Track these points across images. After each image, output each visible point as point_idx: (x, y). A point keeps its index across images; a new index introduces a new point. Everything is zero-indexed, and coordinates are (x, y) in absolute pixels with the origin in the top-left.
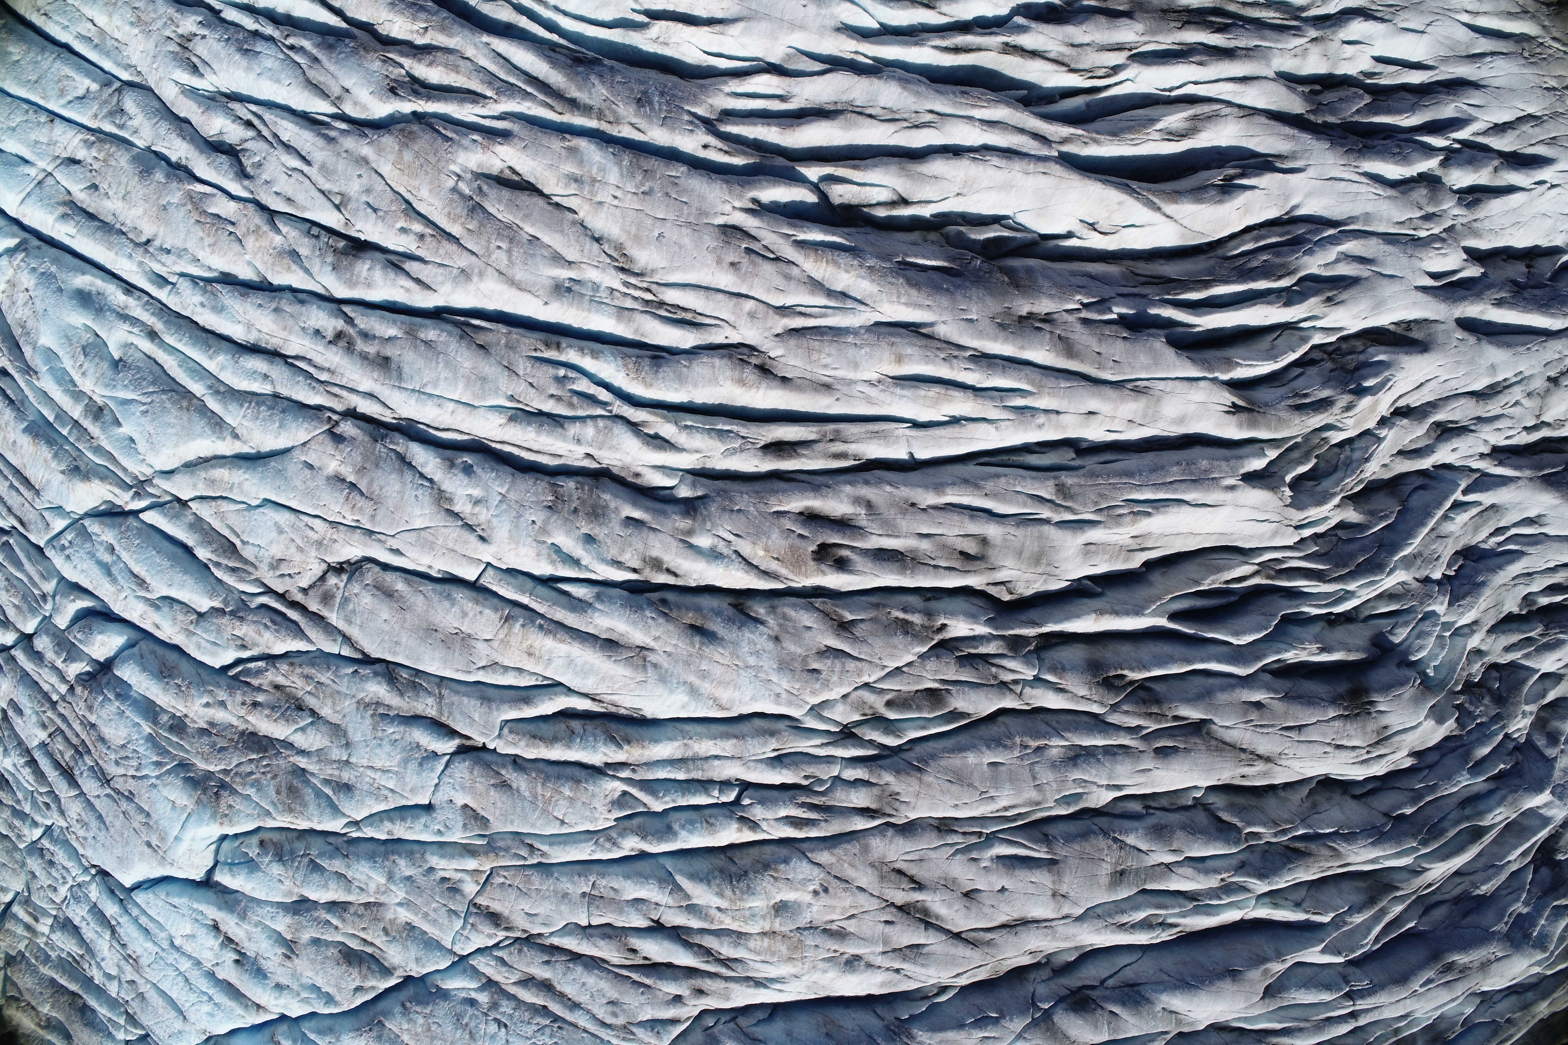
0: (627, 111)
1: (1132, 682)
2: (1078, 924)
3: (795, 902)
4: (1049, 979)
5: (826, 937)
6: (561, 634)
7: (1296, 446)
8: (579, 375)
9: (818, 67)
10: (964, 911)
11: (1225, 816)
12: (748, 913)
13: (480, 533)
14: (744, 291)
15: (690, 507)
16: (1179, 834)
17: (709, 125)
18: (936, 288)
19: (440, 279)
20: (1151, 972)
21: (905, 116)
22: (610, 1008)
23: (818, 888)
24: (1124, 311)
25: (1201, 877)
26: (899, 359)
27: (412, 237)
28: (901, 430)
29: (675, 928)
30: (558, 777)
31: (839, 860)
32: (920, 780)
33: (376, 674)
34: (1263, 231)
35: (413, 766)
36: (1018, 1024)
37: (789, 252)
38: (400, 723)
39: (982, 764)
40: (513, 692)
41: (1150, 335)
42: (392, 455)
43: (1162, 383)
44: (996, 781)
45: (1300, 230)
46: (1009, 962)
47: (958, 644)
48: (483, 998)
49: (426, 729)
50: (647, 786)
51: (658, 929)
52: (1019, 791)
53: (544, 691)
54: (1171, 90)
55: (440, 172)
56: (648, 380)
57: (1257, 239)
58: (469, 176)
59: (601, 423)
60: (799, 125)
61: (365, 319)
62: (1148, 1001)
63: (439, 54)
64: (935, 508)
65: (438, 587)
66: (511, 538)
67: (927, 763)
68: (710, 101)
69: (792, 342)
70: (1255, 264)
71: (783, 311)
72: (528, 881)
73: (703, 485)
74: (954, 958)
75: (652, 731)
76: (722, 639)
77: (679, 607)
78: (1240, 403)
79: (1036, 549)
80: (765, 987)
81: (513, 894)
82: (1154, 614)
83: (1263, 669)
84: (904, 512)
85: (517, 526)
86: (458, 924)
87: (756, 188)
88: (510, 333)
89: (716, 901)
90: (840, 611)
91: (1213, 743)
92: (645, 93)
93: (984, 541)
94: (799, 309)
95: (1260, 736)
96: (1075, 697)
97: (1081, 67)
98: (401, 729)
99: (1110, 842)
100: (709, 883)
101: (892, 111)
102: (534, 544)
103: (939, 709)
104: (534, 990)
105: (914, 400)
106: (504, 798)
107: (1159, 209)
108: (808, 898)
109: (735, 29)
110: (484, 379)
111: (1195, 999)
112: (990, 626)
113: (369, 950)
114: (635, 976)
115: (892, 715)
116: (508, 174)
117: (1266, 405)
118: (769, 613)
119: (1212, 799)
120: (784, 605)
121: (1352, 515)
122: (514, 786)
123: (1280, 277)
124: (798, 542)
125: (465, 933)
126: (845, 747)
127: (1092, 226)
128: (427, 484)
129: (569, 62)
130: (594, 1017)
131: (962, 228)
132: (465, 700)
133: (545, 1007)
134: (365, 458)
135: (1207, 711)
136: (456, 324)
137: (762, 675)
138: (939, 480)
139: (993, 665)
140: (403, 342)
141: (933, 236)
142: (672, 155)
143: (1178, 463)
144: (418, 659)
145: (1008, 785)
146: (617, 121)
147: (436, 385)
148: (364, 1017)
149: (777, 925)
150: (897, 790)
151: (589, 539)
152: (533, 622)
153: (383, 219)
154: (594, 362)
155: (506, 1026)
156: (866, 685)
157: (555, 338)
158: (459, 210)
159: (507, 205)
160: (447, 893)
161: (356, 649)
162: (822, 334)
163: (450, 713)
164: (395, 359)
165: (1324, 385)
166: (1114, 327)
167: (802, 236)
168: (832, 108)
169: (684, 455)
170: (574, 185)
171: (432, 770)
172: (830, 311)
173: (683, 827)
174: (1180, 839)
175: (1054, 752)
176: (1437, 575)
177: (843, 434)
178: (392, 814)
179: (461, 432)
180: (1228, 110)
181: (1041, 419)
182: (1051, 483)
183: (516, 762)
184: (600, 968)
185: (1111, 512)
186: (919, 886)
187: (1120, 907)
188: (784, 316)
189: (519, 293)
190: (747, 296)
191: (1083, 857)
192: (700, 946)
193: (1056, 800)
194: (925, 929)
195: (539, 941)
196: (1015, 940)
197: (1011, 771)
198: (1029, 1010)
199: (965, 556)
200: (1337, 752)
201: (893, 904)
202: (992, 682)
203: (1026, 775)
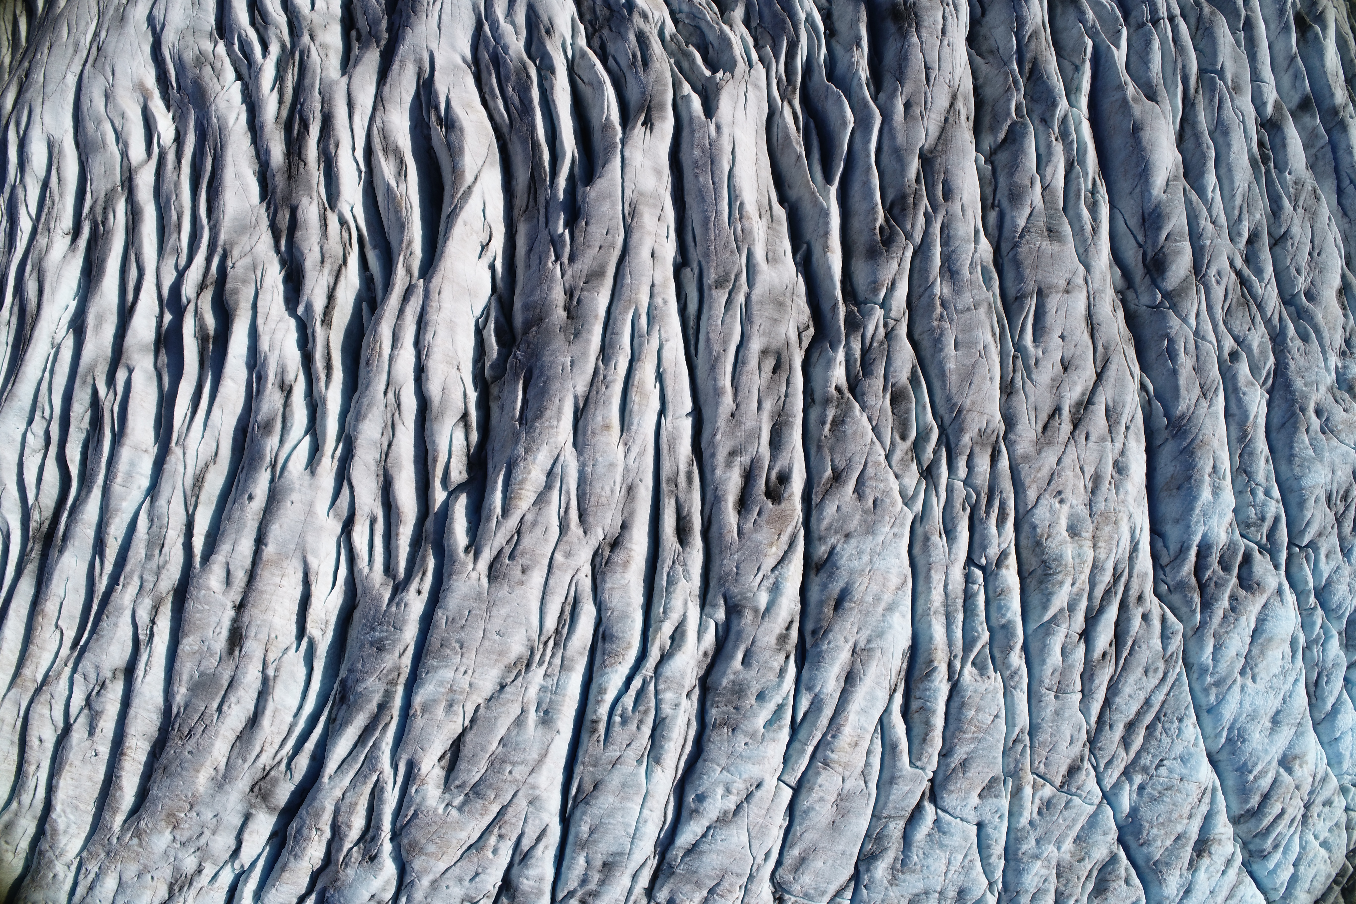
0: (389, 661)
1: (886, 220)
2: (1092, 270)
3: (1068, 519)
4: (1136, 292)
5: (1098, 492)
6: (841, 720)
7: (678, 64)
8: (620, 704)
9: (345, 491)
10: (1079, 371)
11: (1002, 135)
12: (1077, 560)
13: (753, 787)
14: (547, 562)
15: (733, 610)
16: (1017, 178)
17: (399, 588)
18: (544, 393)
19: (537, 822)
20: (1132, 202)
21: (389, 415)
22: (1151, 674)
23: (1057, 500)
24: (561, 223)
25: (1055, 159)
26: (607, 427)
27: (501, 845)
28: (667, 425)
29: (1087, 620)
30: (959, 720)
31: (1034, 481)
32: (969, 411)
33: (868, 870)
34: (486, 89)
35: (946, 840)
36: (1174, 322)
37: (512, 522)
38: (910, 850)
39: (956, 356)
40: (886, 757)
41: (584, 201)
42: (686, 860)
43: (626, 191)
44: (971, 344)
45: (485, 56)
46: (1122, 330)
47: (853, 375)
48: (1138, 779)
49: (915, 829)
50: (968, 645)
51: (1087, 635)
53: (886, 732)
54: (360, 171)
55: (444, 822)
56: (624, 645)
57: (494, 96)
58: (447, 796)
59: (662, 686)
60: (397, 508)
61: (570, 882)
62: (1157, 206)
63: (340, 819)
64: (735, 396)
65: (797, 821)
66: (759, 763)
67: (954, 404)
68: (377, 586)
69: (591, 520)
70: (516, 99)
71: (563, 527)
72: (1043, 744)
73: (715, 597)
74: (1117, 379)
75: (922, 640)
76: (847, 583)
77: (819, 620)
78: (642, 118)
79: (772, 306)
80: (1138, 543)
81: (1054, 756)
82: (827, 199)
83: (875, 99)
84: (739, 423)
85: (750, 758)
86: (1076, 801)
87: (456, 550)
88: (583, 763)
89: (1067, 587)
90: (824, 480)
91: (940, 147)
92: (372, 644)
93: (764, 353)
94: (562, 513)
95: (934, 105)
96: (899, 272)
97: (341, 254)
98: (914, 849)
99: (1023, 241)
100: (1051, 594)
101: (385, 427)
102: (765, 743)
103: (909, 394)
104: (1133, 737)
105: (642, 414)
106: (975, 765)
107: (469, 188)
108: (1066, 508)
109: (313, 562)
110: (624, 785)
111: (1156, 163)
112: (838, 348)
113: (1095, 873)
114: (1125, 654)
115: (913, 435)
116: (444, 763)
117: (643, 93)
118: (825, 543)
119: (986, 147)
120: (818, 529)
121: (738, 13)
122: (965, 756)
123: (529, 77)
124: (765, 516)
125: (1084, 795)
126: (939, 476)
127: (485, 247)
128: (712, 832)
129: (344, 707)
130: (1157, 687)
131: (487, 365)
132: (892, 797)
133: (1147, 727)
134: (688, 881)
135: (913, 153)
136: (575, 806)
137: (878, 549)
138: (711, 393)
139: (871, 345)
140: (591, 852)
141: (494, 390)
142: (427, 620)
143: (696, 176)
144: (857, 836)
145: (975, 333)
146: (398, 669)
147: (628, 825)
148: (1150, 877)
149: (1087, 534)
150: (976, 430)
151: (761, 696)
152: (829, 743)
153: (485, 868)
154: (609, 692)
155: (1162, 760)
156: (887, 457)
157: (587, 724)
158: (478, 806)
159: (473, 765)
160: (1051, 810)
161: (847, 886)
162: (584, 494)
163: (903, 809)
164: (604, 858)
165: (624, 38)
166: (577, 233)
167: (498, 511)
168: (382, 478)
169: (688, 614)
170: (455, 708)
171: (949, 824)
172: (564, 487)
173: (1003, 616)
174: (1022, 179)
175: (945, 291)
177: (671, 475)
178: (984, 856)
179: (667, 802)
180: (378, 120)
181: (658, 301)
182: (714, 292)
183: (945, 754)
184: (1117, 682)
185: (740, 239)
186: (1057, 411)
187: (1078, 232)
188: (568, 527)
189: (549, 756)
190: (551, 559)
191: (1036, 267)
192: (1103, 599)
193: (988, 290)
194: (1093, 404)
195: (1093, 734)
196: (1104, 325)
197: (962, 330)
198: (1162, 312)
199: (776, 369)
200: (948, 34)
201: (1071, 433)
202: (886, 346)
203: (965, 317)
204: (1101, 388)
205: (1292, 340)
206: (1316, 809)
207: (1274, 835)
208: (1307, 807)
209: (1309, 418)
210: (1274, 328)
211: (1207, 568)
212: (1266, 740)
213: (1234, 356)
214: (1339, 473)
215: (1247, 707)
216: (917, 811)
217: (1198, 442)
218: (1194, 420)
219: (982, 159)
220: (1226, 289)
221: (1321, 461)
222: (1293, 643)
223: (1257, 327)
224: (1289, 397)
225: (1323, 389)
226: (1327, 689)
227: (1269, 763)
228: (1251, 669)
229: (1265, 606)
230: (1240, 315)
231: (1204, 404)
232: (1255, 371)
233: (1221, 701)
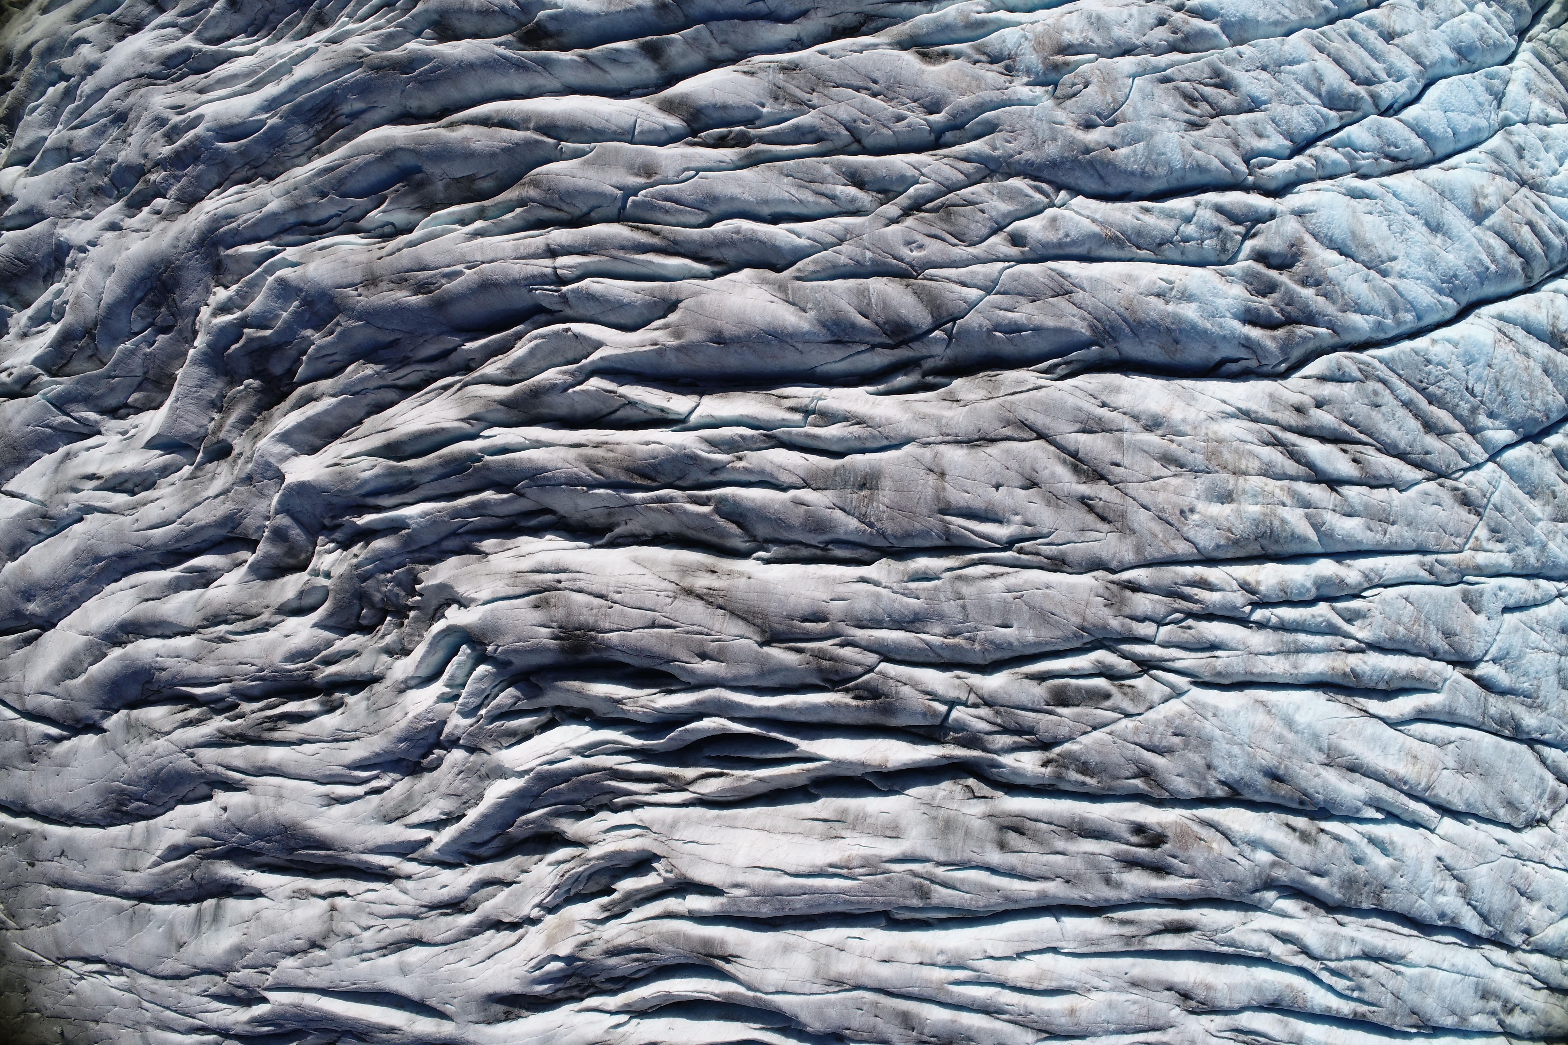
1: (847, 691)
2: (914, 435)
3: (1210, 501)
5: (1183, 460)
6: (1391, 778)
8: (1342, 993)
10: (1038, 467)
11: (733, 528)
12: (1260, 499)
13: (1440, 865)
15: (1269, 884)
16: (796, 522)
22: (1379, 400)
23: (1188, 514)
25: (769, 468)
26: (1072, 1012)
28: (1071, 948)
29: (1319, 482)
30: (1404, 642)
31: (1166, 543)
32: (1084, 619)
33: (1527, 733)
35: (1514, 653)
36: (972, 320)
38: (1517, 690)
39: (1019, 628)
42: (1492, 923)
44: (1005, 608)
46: (982, 394)
47: (1031, 746)
48: (1482, 419)
49: (1498, 684)
50: (1333, 630)
51: (1334, 483)
52: (980, 595)
53: (1405, 719)
59: (1333, 956)
61: (1488, 1025)
62: (823, 324)
64: (1047, 879)
65: (1474, 812)
66: (1421, 863)
67: (1075, 634)
69: (1160, 1021)
72: (1438, 539)
73: (1252, 900)
74: (1046, 413)
77: (1292, 799)
78: (720, 963)
79: (951, 837)
80: (1239, 410)
81: (1451, 528)
84: (1078, 876)
85: (1415, 874)
86: (1496, 498)
88: (1389, 1023)
90: (1147, 788)
91: (758, 621)
93: (1003, 846)
95: (703, 622)
96: (914, 684)
98: (1517, 686)
99: (878, 525)
100: (1293, 534)
102: (1402, 857)
104: (1439, 424)
105: (1061, 974)
106: (1449, 623)
108: (1200, 506)
110: (1419, 989)
111: (769, 319)
112: (999, 762)
114: (1355, 433)
115: (1103, 682)
118: (1214, 790)
119: (746, 545)
121: (570, 827)
122: (1439, 635)
124: (1179, 853)
125: (1491, 489)
126: (1152, 656)
128: (1473, 903)
130: (1392, 392)
132: (1466, 712)
133: (1430, 403)
134: (1511, 919)
135: (765, 655)
136: (1427, 1028)
137: (1228, 736)
139: (999, 725)
140: (1469, 1012)
144: (1497, 746)
145: (993, 603)
147: (1455, 983)
149: (1231, 482)
150: (1105, 609)
151: (1357, 861)
155: (1467, 390)
156: (1127, 715)
157: (1355, 1019)
160: (1501, 528)
161: (1538, 753)
163: (1479, 700)
164: (1477, 1000)
165: (614, 968)
169: (1265, 927)
171: (1500, 649)
173: (1308, 590)
174: (797, 515)
176: (457, 755)
177: (1123, 943)
178: (1532, 605)
179: (1437, 943)
181: (940, 958)
182: (934, 900)
183: (1434, 655)
184: (1385, 444)
185: (873, 871)
191: (913, 514)
192: (1298, 462)
193: (939, 578)
194: (1077, 452)
195: (1431, 474)
196: (980, 424)
197: (989, 618)
198: (958, 333)
199: (1020, 831)
200: (604, 592)
201: (1110, 484)
202: (1002, 709)
203: (972, 612)
204: (1058, 438)
205: (995, 149)
206: (1529, 173)
207: (1549, 233)
208: (1523, 183)
209: (1098, 143)
210: (977, 170)
211: (1270, 314)
212: (1457, 245)
213: (1016, 240)
214: (1165, 108)
215: (1420, 270)
216: (1485, 684)
217: (1127, 314)
218: (1100, 313)
219: (761, 554)
220: (930, 236)
221: (1151, 134)
222: (1355, 194)
223: (979, 199)
224: (1068, 165)
225: (1060, 115)
226: (1404, 147)
227: (1480, 241)
228: (1383, 262)
229: (1315, 236)
230: (963, 221)
231: (1079, 296)
232: (1034, 209)
233: (1412, 306)
